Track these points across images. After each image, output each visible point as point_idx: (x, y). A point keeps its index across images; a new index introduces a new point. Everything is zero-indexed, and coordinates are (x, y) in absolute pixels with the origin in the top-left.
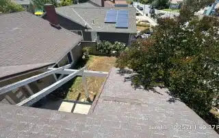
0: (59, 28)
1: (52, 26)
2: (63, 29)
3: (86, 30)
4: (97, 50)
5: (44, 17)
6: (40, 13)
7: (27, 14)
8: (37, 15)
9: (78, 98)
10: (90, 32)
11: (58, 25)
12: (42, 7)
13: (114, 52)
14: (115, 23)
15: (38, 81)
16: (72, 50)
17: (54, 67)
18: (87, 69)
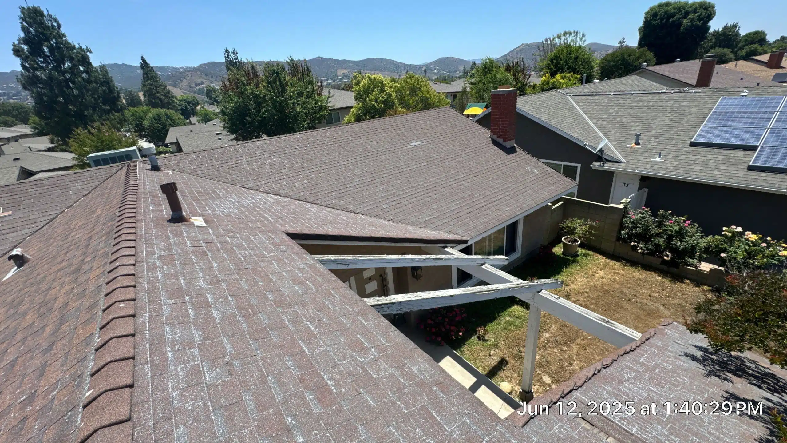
0: (510, 151)
1: (495, 143)
2: (521, 155)
3: (596, 165)
4: (619, 239)
5: (483, 121)
6: (477, 110)
7: (448, 112)
8: (468, 116)
9: (493, 372)
10: (611, 174)
11: (511, 143)
12: (486, 96)
13: (705, 267)
14: (754, 148)
15: (414, 269)
16: (525, 218)
17: (463, 251)
18: (556, 288)
